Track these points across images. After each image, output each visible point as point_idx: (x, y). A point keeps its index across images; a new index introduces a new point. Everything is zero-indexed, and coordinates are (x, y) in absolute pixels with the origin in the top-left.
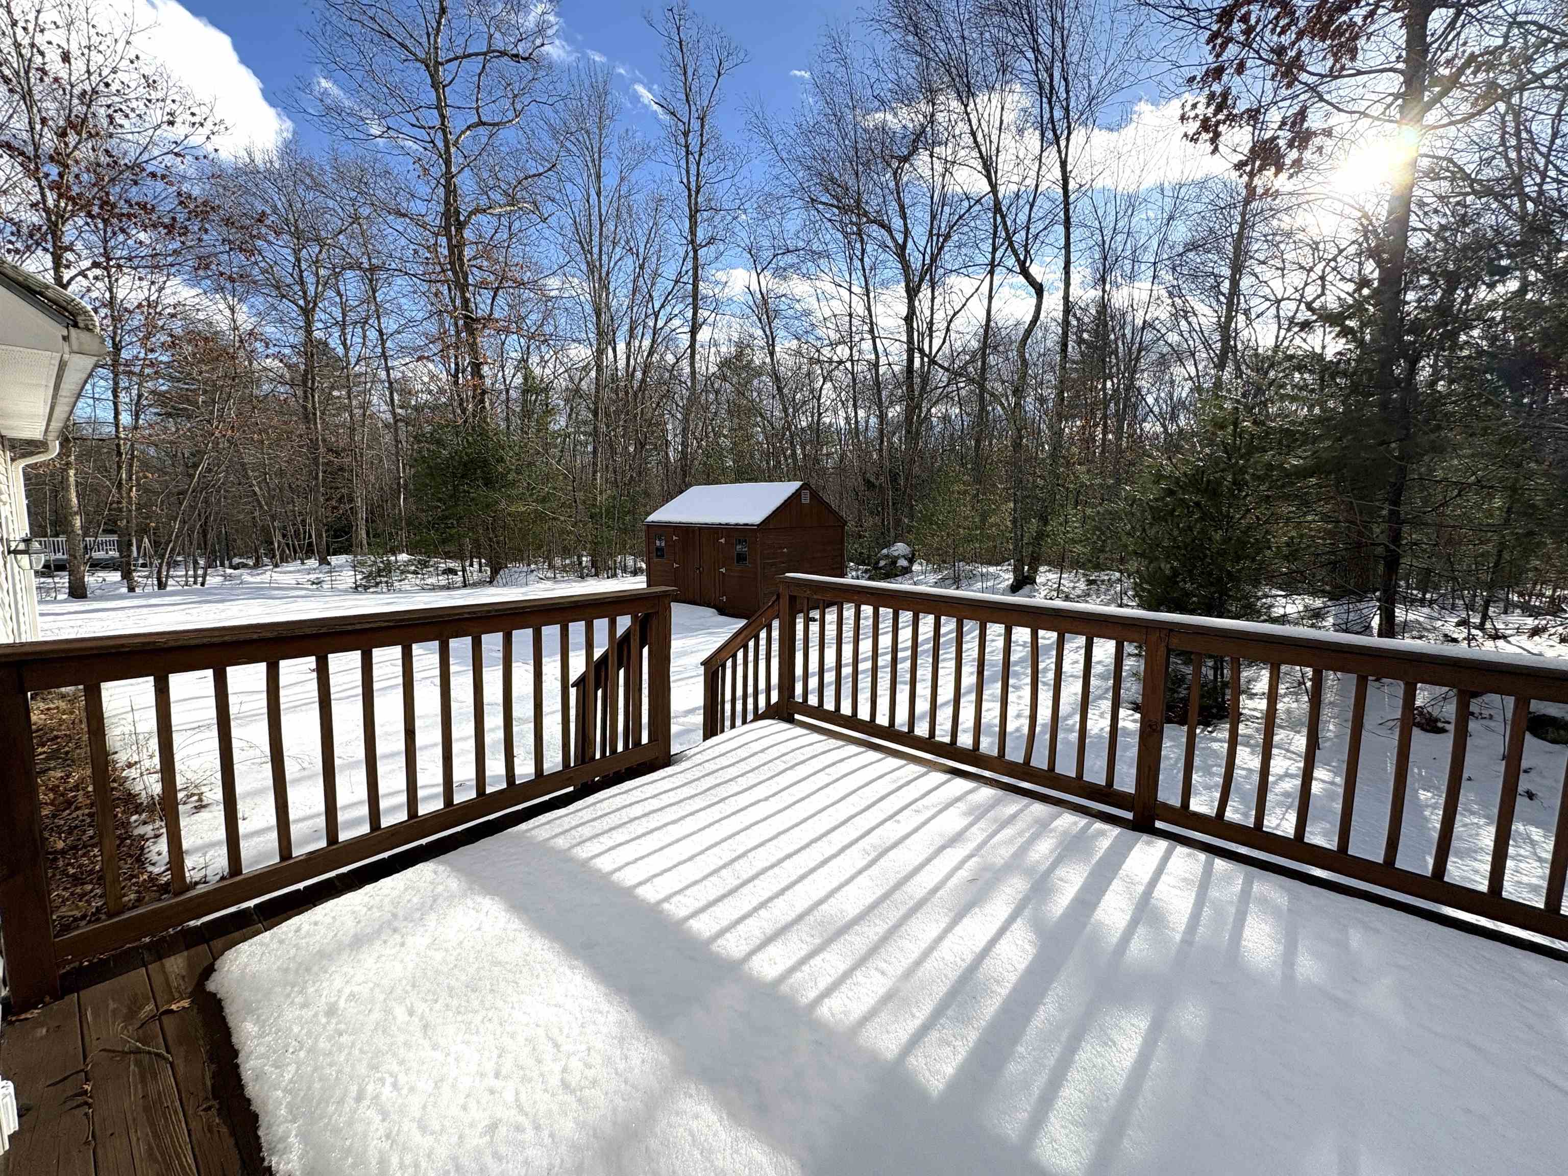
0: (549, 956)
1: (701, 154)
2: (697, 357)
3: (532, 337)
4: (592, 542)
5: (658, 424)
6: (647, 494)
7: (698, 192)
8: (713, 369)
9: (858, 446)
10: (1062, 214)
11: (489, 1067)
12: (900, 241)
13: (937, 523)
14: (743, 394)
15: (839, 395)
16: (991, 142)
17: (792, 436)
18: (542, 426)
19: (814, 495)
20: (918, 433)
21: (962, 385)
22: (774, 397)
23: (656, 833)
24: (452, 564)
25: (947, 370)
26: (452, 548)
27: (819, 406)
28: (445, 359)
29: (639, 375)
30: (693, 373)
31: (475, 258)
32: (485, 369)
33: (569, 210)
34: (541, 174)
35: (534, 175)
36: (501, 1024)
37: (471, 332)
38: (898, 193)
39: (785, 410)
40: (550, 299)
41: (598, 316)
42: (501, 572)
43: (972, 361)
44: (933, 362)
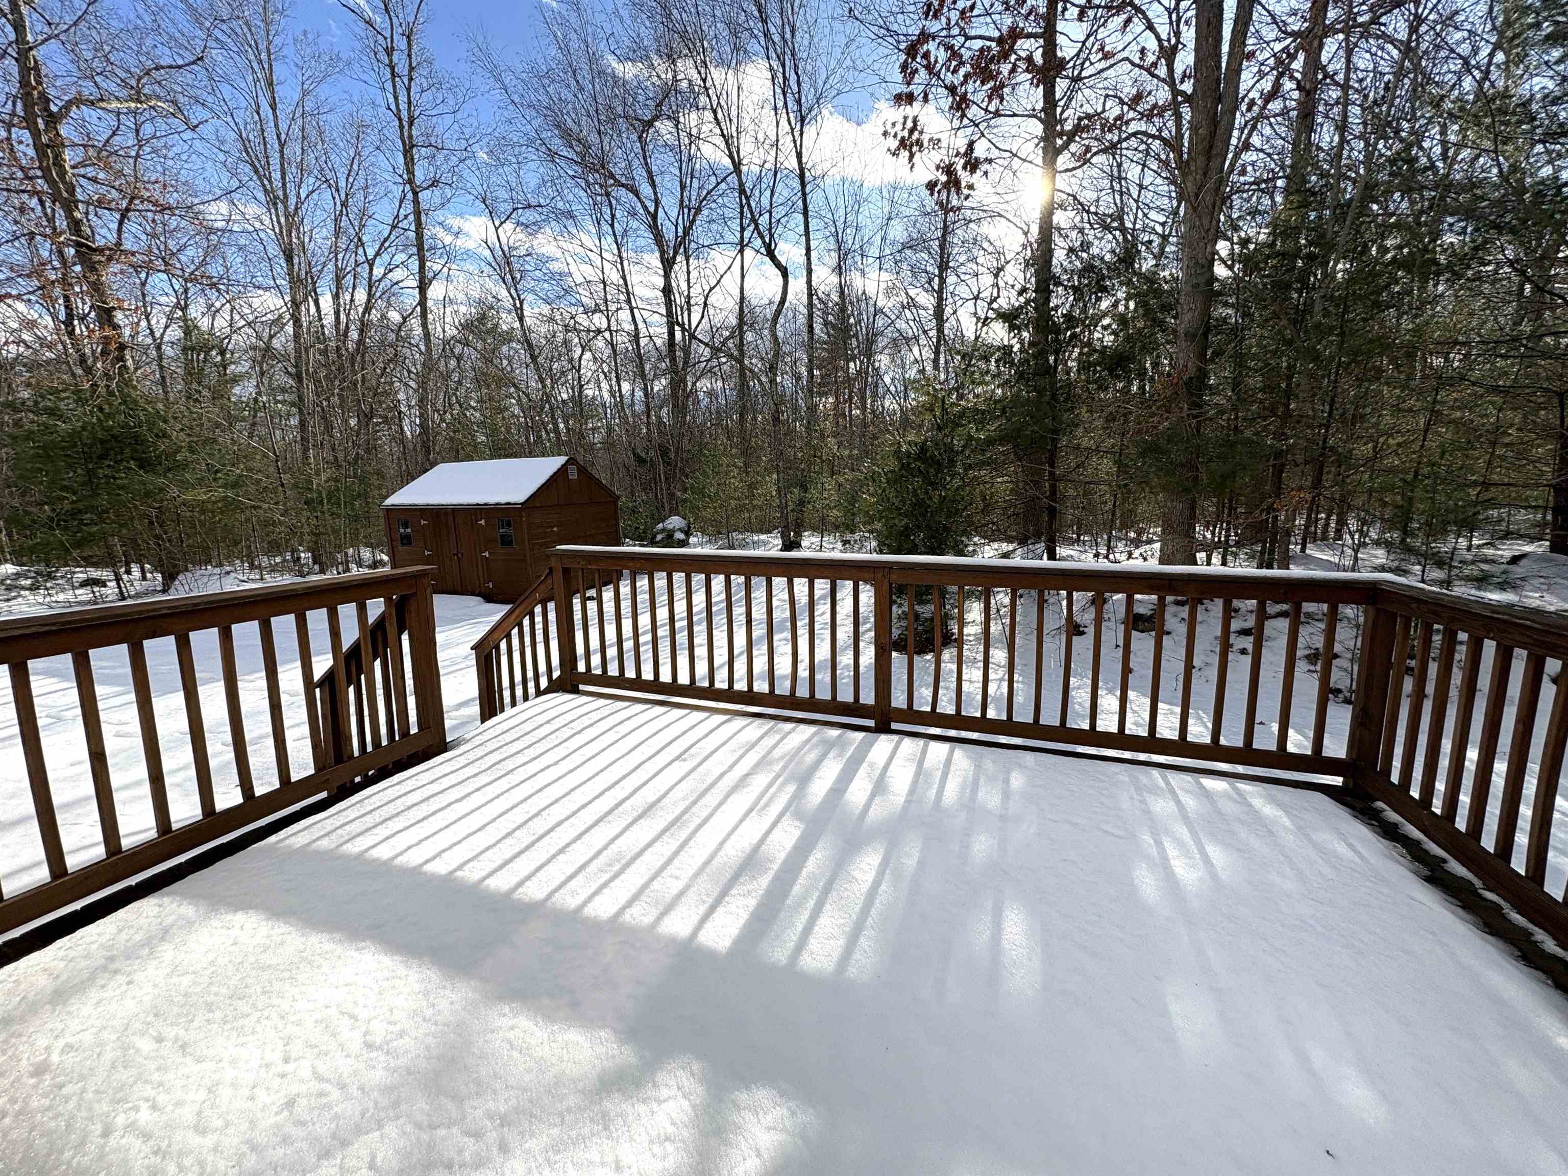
0: (329, 946)
1: (411, 79)
2: (430, 316)
3: (191, 279)
4: (312, 533)
5: (386, 393)
6: (380, 474)
7: (411, 124)
8: (451, 332)
9: (624, 419)
10: (800, 203)
11: (275, 1057)
12: (652, 210)
13: (709, 496)
14: (491, 362)
15: (601, 366)
16: (730, 120)
17: (551, 409)
18: (219, 395)
19: (582, 470)
20: (685, 406)
21: (724, 360)
22: (527, 366)
23: (439, 814)
24: (95, 573)
25: (707, 345)
26: (97, 551)
27: (580, 378)
28: (48, 300)
29: (354, 335)
30: (427, 335)
31: (82, 164)
32: (119, 316)
33: (229, 119)
34: (180, 67)
35: (171, 67)
36: (282, 1018)
37: (91, 267)
38: (645, 158)
39: (542, 380)
40: (212, 231)
41: (289, 258)
42: (181, 577)
43: (731, 337)
44: (693, 336)
